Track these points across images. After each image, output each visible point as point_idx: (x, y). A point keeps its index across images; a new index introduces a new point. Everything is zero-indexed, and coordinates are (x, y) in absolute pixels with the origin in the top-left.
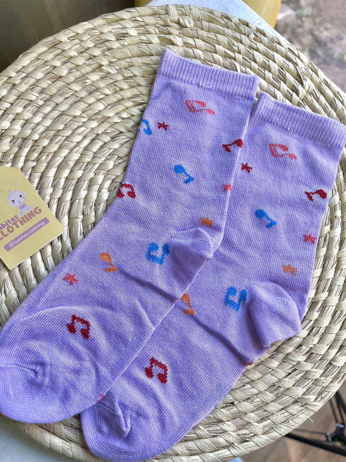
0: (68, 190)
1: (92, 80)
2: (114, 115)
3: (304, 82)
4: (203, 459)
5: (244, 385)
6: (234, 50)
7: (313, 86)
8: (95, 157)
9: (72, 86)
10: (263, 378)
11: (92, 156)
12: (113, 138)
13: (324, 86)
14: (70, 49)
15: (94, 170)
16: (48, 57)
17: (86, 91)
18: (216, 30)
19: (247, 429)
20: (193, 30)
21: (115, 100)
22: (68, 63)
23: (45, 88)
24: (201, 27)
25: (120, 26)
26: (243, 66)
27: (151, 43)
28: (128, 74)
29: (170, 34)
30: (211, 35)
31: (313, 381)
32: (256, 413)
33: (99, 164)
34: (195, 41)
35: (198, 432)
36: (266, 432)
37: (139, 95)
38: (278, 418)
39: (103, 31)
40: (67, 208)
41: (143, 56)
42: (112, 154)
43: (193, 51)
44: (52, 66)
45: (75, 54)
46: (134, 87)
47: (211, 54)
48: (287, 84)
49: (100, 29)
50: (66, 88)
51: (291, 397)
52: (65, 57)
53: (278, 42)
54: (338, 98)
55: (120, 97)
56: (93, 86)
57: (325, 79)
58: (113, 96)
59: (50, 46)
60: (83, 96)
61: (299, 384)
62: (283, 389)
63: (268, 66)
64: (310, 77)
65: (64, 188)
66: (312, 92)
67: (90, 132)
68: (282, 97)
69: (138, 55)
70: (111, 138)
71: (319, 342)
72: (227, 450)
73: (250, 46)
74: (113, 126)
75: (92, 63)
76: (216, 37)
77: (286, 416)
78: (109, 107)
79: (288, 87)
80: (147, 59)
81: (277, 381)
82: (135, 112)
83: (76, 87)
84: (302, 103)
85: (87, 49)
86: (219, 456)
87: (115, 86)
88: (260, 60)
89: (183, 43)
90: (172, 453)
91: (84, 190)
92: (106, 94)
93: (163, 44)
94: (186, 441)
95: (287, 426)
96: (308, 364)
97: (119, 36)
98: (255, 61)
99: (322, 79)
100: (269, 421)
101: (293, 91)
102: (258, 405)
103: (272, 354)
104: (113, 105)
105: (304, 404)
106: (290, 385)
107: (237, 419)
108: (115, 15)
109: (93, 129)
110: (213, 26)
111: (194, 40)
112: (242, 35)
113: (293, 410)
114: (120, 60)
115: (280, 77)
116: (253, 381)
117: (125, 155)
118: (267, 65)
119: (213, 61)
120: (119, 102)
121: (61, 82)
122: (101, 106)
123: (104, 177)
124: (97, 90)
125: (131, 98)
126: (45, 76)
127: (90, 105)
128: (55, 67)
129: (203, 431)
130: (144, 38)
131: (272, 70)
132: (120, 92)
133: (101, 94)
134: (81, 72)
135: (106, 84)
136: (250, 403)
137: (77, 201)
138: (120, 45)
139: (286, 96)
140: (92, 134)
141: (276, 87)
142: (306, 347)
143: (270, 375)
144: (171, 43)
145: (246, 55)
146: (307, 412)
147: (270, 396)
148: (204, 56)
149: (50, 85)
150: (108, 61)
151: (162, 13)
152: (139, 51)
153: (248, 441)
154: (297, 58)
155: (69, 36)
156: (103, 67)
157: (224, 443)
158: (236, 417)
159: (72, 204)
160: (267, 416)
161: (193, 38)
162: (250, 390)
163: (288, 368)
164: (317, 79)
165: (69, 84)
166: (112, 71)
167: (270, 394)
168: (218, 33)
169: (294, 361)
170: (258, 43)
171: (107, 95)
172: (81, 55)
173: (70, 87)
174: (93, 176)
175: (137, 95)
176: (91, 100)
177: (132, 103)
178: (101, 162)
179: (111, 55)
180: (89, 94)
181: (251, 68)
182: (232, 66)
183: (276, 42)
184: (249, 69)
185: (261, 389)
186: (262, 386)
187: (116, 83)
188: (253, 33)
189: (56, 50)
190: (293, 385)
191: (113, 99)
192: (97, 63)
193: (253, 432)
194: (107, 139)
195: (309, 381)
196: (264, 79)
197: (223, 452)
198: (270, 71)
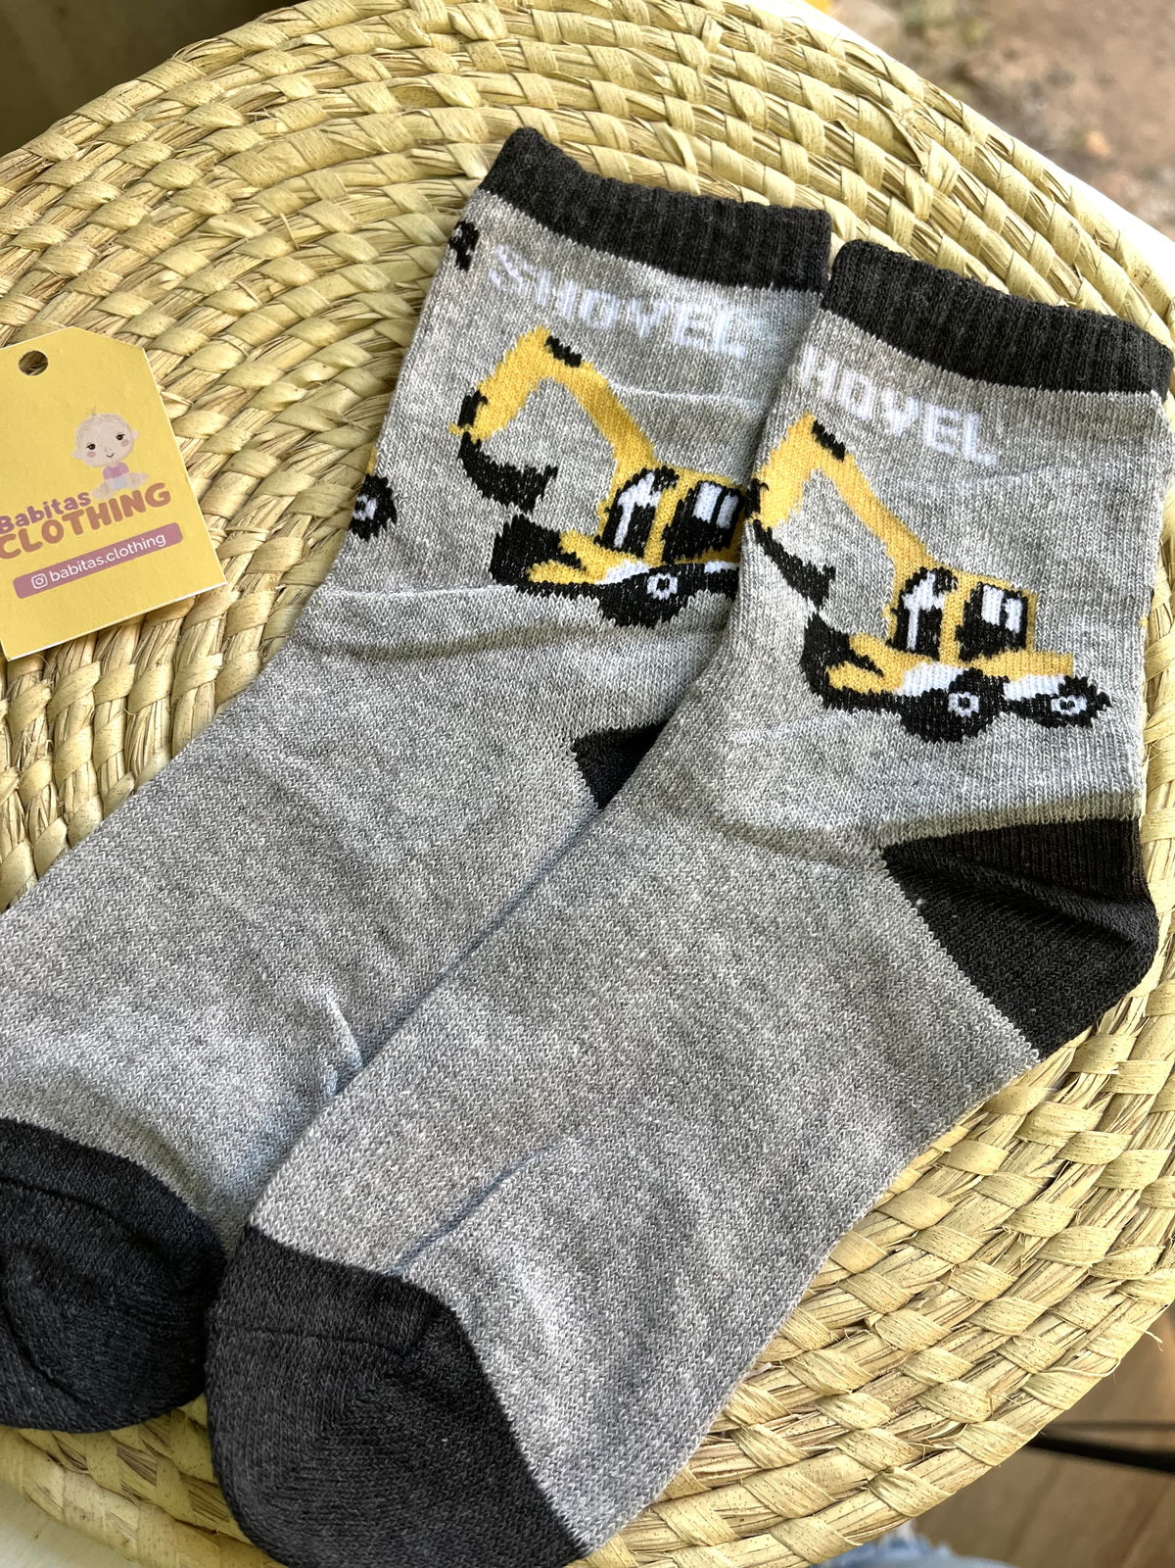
0: (155, 660)
1: (182, 272)
2: (279, 380)
3: (922, 157)
4: (790, 1542)
5: (894, 1252)
6: (660, 90)
7: (955, 168)
8: (231, 531)
9: (113, 304)
10: (957, 1215)
11: (223, 533)
12: (286, 459)
13: (995, 162)
14: (88, 178)
15: (236, 579)
16: (17, 219)
17: (167, 313)
18: (587, 31)
19: (928, 1409)
20: (505, 45)
21: (273, 326)
22: (90, 227)
23: (23, 326)
24: (532, 31)
25: (252, 75)
26: (699, 137)
27: (366, 113)
28: (304, 230)
29: (429, 71)
30: (572, 50)
31: (1138, 1196)
32: (952, 1345)
33: (250, 556)
34: (521, 80)
35: (755, 1447)
36: (999, 1408)
37: (355, 297)
38: (1033, 1349)
39: (196, 101)
40: (157, 725)
41: (347, 160)
42: (289, 514)
43: (518, 115)
44: (34, 245)
45: (111, 192)
46: (333, 270)
47: (582, 117)
48: (865, 173)
49: (182, 96)
50: (95, 313)
51: (1068, 1265)
52: (75, 208)
53: (809, 39)
54: (1048, 192)
55: (289, 315)
56: (188, 289)
57: (993, 138)
58: (263, 314)
59: (18, 181)
60: (157, 332)
61: (1089, 1216)
62: (1034, 1240)
63: (788, 124)
64: (941, 137)
65: (138, 659)
66: (955, 187)
67: (202, 451)
68: (857, 222)
69: (329, 161)
70: (278, 457)
71: (1136, 1051)
72: (871, 1498)
73: (712, 67)
74: (281, 418)
75: (174, 211)
76: (590, 55)
77: (1064, 1338)
78: (256, 353)
79: (872, 185)
80: (361, 167)
81: (1006, 1217)
82: (349, 357)
83: (130, 305)
84: (930, 230)
85: (148, 171)
86: (844, 1522)
87: (265, 277)
88: (755, 107)
89: (478, 96)
90: (673, 1539)
91: (210, 652)
92: (238, 311)
93: (408, 110)
94: (714, 1488)
95: (1072, 1374)
96: (1109, 1135)
97: (251, 106)
98: (741, 116)
99: (984, 138)
100: (1004, 1366)
101: (891, 194)
102: (956, 1315)
103: (972, 1124)
104: (270, 343)
105: (1119, 1283)
106: (1058, 1225)
107: (890, 1378)
108: (228, 40)
109: (209, 438)
110: (574, 20)
111: (516, 79)
112: (679, 36)
113: (1083, 1312)
114: (267, 187)
115: (836, 155)
116: (921, 1231)
117: (334, 508)
118: (782, 120)
119: (594, 140)
120: (289, 331)
121: (74, 294)
122: (225, 357)
123: (273, 598)
124: (204, 301)
125: (327, 310)
126: (16, 284)
127: (186, 358)
128: (45, 249)
129: (770, 1444)
130: (339, 99)
131: (804, 134)
132: (284, 298)
133: (220, 312)
134: (138, 250)
135: (233, 276)
136: (926, 1311)
137: (191, 695)
138: (261, 138)
139: (868, 216)
140: (209, 454)
141: (829, 189)
142: (1092, 1077)
143: (977, 1198)
144: (438, 100)
145: (704, 99)
146: (1136, 1312)
147: (993, 1279)
148: (558, 127)
149: (38, 311)
150: (228, 195)
151: (391, 8)
152: (330, 145)
153: (941, 1452)
154: (882, 82)
155: (80, 137)
156: (212, 222)
157: (858, 1474)
158: (883, 1372)
159: (173, 710)
160: (993, 1351)
161: (510, 73)
162: (916, 1264)
163: (1039, 1165)
164: (967, 139)
165: (103, 298)
166: (249, 229)
167: (990, 1268)
168: (596, 40)
169: (1057, 1136)
170: (737, 54)
171: (242, 314)
172: (130, 192)
173: (108, 306)
174: (234, 600)
175: (347, 297)
176: (189, 339)
177: (333, 326)
178: (254, 546)
179: (234, 175)
180: (179, 319)
181: (728, 141)
182: (662, 144)
183: (802, 40)
184: (724, 145)
185: (957, 1255)
186: (958, 1246)
187: (266, 269)
188: (714, 23)
189: (42, 191)
190: (1067, 1222)
191: (265, 325)
192: (191, 210)
193: (953, 1417)
194: (264, 463)
195: (1124, 1197)
196: (782, 169)
197: (857, 1506)
198: (798, 141)
